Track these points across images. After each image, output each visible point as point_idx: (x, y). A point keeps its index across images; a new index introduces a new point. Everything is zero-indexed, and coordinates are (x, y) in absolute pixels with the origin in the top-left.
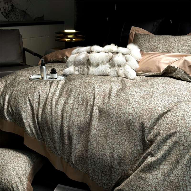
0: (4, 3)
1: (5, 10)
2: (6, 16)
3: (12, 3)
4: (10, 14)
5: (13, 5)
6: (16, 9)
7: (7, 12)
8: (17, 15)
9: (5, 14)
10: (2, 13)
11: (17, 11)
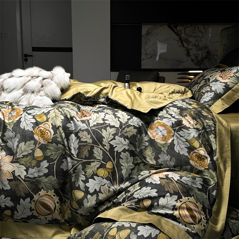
0: (197, 50)
1: (197, 57)
2: (197, 63)
3: (208, 50)
4: (204, 61)
5: (209, 51)
6: (214, 56)
7: (199, 59)
8: (213, 62)
9: (196, 61)
10: (192, 60)
11: (215, 58)
